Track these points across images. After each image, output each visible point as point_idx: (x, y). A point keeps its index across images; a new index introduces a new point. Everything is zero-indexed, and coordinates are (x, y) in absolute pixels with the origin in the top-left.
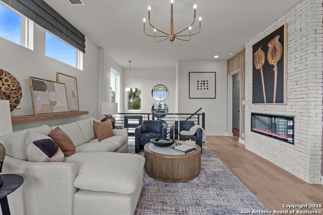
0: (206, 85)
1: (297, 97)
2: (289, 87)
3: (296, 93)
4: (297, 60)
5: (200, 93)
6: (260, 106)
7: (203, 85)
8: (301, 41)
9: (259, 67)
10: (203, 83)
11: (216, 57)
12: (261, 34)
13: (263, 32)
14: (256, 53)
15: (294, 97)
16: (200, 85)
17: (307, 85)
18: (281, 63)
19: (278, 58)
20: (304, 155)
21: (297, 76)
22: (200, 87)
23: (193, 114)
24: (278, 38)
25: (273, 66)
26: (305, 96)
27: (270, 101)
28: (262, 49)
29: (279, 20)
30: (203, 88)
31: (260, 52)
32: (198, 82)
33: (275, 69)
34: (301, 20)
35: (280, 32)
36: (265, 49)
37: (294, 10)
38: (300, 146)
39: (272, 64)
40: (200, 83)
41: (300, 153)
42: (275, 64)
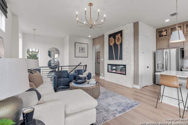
0: (83, 50)
1: (127, 57)
2: (124, 54)
3: (126, 56)
4: (127, 44)
5: (81, 54)
6: (112, 61)
7: (82, 50)
8: (128, 37)
9: (112, 44)
10: (82, 49)
11: (90, 36)
12: (112, 31)
13: (113, 30)
14: (110, 39)
15: (126, 57)
16: (80, 50)
17: (130, 53)
18: (121, 44)
19: (120, 42)
20: (130, 78)
21: (127, 50)
22: (80, 51)
23: (77, 66)
24: (120, 34)
25: (118, 45)
26: (130, 57)
27: (117, 59)
28: (113, 37)
29: (120, 28)
30: (82, 51)
31: (112, 38)
32: (80, 48)
33: (119, 46)
34: (128, 30)
35: (121, 32)
36: (115, 38)
37: (126, 26)
38: (128, 75)
39: (118, 44)
40: (80, 49)
41: (128, 78)
42: (119, 45)
